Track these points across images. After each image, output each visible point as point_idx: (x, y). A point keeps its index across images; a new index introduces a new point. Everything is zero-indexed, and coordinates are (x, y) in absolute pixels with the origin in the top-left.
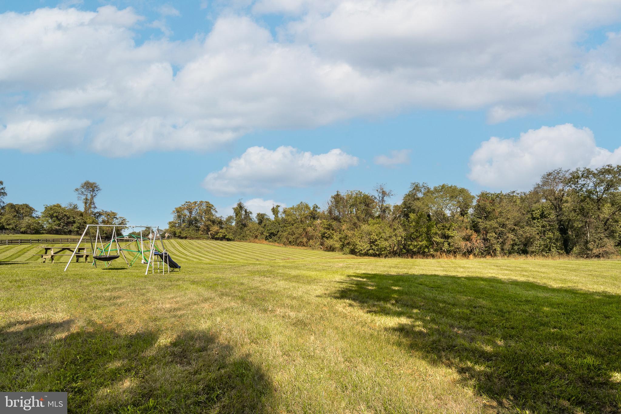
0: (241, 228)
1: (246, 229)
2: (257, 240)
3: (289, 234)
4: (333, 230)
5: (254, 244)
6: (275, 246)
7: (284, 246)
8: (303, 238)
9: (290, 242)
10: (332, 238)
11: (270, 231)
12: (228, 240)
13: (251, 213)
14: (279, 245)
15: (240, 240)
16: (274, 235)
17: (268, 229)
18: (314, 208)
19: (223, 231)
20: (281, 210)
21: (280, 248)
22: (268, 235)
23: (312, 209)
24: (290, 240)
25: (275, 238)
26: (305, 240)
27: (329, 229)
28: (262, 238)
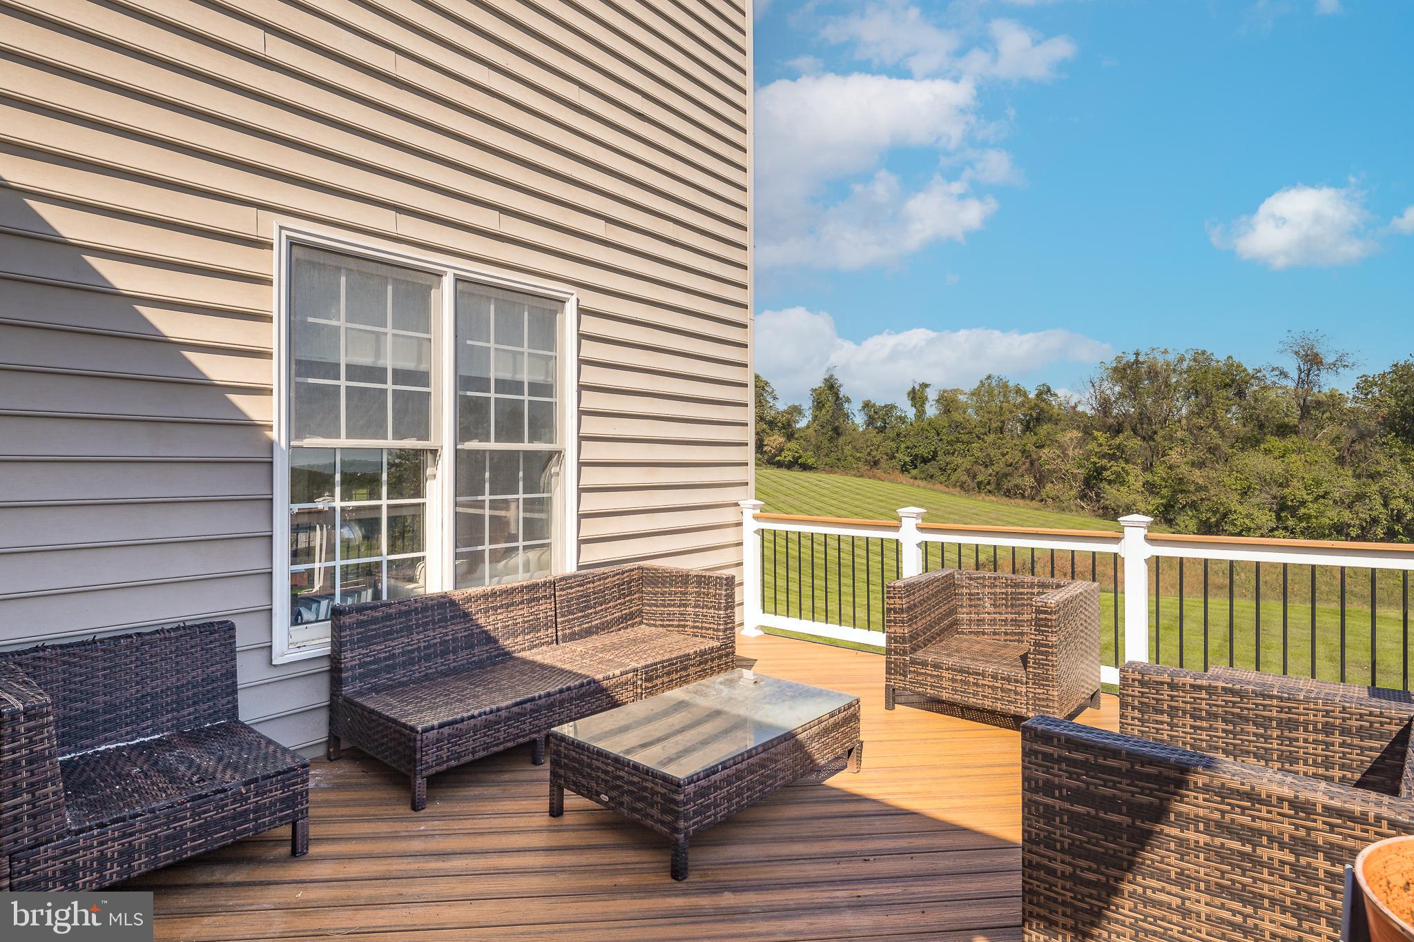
0: (831, 440)
1: (841, 440)
2: (879, 473)
3: (975, 462)
4: (1127, 461)
5: (870, 481)
6: (934, 490)
7: (963, 493)
8: (1023, 476)
9: (979, 484)
10: (1123, 483)
11: (915, 451)
12: (805, 467)
13: (848, 400)
14: (947, 490)
15: (831, 468)
16: (925, 461)
17: (909, 444)
18: (1039, 395)
19: (793, 445)
20: (932, 394)
21: (952, 498)
22: (908, 459)
23: (1032, 396)
24: (980, 478)
25: (931, 468)
26: (1029, 481)
27: (1112, 457)
28: (894, 468)
